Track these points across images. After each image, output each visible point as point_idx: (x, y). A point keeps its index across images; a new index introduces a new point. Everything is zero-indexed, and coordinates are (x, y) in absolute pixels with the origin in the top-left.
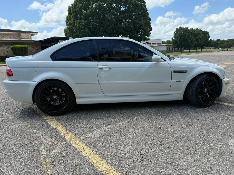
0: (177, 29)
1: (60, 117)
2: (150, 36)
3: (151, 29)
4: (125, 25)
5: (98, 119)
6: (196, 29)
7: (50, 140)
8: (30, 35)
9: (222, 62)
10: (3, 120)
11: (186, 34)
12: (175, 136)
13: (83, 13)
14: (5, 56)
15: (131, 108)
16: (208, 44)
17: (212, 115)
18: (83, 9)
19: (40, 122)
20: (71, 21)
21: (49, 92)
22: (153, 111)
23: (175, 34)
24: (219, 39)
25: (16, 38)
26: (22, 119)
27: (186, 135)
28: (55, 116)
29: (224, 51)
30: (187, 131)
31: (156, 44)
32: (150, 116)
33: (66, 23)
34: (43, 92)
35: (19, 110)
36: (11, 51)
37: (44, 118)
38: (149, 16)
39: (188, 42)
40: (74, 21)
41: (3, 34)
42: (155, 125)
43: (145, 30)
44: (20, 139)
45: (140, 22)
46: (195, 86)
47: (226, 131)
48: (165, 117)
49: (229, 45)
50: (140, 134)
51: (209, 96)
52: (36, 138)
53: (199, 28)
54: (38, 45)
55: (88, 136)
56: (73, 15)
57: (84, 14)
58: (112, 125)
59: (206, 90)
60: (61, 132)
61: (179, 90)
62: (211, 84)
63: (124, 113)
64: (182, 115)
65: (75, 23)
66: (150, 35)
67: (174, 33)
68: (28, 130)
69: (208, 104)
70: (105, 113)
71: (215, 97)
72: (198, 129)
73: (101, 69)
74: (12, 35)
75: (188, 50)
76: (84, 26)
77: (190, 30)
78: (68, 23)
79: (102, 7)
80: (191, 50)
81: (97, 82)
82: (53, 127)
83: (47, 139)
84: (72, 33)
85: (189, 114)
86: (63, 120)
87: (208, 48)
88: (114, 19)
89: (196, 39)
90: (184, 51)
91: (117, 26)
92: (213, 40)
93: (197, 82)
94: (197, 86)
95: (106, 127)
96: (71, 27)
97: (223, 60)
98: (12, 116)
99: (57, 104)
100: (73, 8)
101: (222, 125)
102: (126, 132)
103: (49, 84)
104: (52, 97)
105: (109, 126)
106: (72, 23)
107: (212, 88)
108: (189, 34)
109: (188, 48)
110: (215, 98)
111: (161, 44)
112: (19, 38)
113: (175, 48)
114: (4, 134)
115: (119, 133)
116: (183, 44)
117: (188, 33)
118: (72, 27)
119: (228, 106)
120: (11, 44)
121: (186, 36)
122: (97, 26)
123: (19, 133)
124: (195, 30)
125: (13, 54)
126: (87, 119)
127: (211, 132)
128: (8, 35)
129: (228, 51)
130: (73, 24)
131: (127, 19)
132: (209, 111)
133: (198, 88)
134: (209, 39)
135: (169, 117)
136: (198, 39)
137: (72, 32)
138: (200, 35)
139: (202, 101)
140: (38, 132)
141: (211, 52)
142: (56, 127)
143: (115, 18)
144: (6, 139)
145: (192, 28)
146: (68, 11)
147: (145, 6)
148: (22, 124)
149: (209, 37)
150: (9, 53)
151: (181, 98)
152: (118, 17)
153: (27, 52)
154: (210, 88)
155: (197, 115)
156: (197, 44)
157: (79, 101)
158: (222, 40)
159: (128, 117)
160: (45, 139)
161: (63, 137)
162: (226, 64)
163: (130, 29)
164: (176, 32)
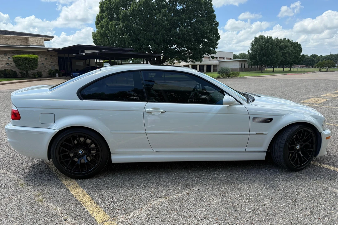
0: (256, 39)
1: (87, 182)
2: (217, 48)
3: (218, 38)
4: (182, 32)
5: (142, 187)
6: (282, 39)
7: (73, 222)
8: (42, 40)
9: (320, 93)
10: (2, 185)
11: (268, 46)
12: (254, 220)
13: (121, 11)
14: (3, 69)
15: (190, 169)
16: (300, 61)
17: (307, 185)
18: (122, 5)
19: (58, 190)
20: (103, 22)
21: (72, 144)
22: (223, 175)
23: (253, 45)
24: (315, 54)
25: (22, 44)
26: (31, 184)
27: (270, 218)
28: (79, 179)
29: (323, 71)
30: (271, 212)
31: (225, 59)
32: (218, 184)
33: (96, 25)
34: (63, 144)
35: (26, 167)
36: (12, 63)
37: (64, 183)
38: (216, 19)
39: (271, 58)
40: (108, 23)
41: (2, 38)
42: (225, 200)
43: (209, 40)
44: (28, 218)
45: (203, 27)
46: (283, 142)
47: (326, 214)
48: (240, 187)
49: (330, 63)
50: (204, 216)
51: (302, 155)
52: (52, 218)
53: (287, 38)
54: (54, 55)
55: (129, 217)
56: (106, 13)
57: (123, 13)
58: (163, 199)
59: (298, 147)
60: (89, 208)
61: (261, 146)
62: (305, 138)
63: (181, 177)
64: (264, 184)
65: (108, 25)
66: (217, 46)
67: (252, 43)
68: (40, 204)
69: (301, 166)
70: (153, 177)
71: (311, 157)
72: (287, 209)
73: (150, 113)
74: (15, 39)
75: (271, 68)
76: (121, 30)
77: (274, 41)
78: (99, 25)
79: (149, 4)
80: (275, 69)
81: (144, 132)
82: (77, 198)
83: (69, 219)
84: (104, 40)
85: (274, 182)
86: (92, 187)
87: (300, 66)
88: (166, 23)
89: (282, 54)
90: (266, 69)
91: (170, 32)
92: (307, 55)
93: (286, 137)
94: (286, 141)
95: (154, 202)
96: (102, 31)
97: (320, 89)
98: (16, 177)
99: (82, 161)
100: (106, 3)
101: (321, 203)
102: (183, 211)
103: (72, 133)
104: (76, 151)
105: (159, 200)
106: (105, 25)
107: (307, 143)
108: (273, 45)
109: (271, 65)
110: (310, 159)
111: (232, 59)
112: (25, 44)
113: (251, 65)
114: (4, 210)
115: (174, 214)
116: (264, 59)
117: (271, 44)
118: (104, 31)
119: (329, 170)
120: (13, 53)
121: (268, 49)
122: (141, 30)
123: (28, 208)
124: (281, 41)
125: (15, 66)
126: (127, 186)
127: (306, 214)
128: (9, 39)
129: (327, 73)
130: (106, 27)
131: (185, 22)
132: (303, 179)
133: (287, 144)
134: (302, 54)
135: (245, 186)
136: (285, 54)
137: (104, 37)
138: (288, 48)
139: (292, 163)
140: (54, 207)
141: (304, 72)
142: (81, 198)
143: (167, 20)
144: (8, 218)
145: (278, 38)
146: (100, 7)
147: (211, 5)
148: (31, 191)
149: (301, 51)
150: (9, 65)
151: (262, 156)
152: (171, 20)
153: (36, 66)
154: (304, 144)
155: (285, 184)
156: (284, 60)
157: (116, 158)
158: (320, 55)
159: (187, 186)
160: (66, 220)
161: (92, 217)
162: (325, 95)
163: (189, 37)
164: (255, 43)
